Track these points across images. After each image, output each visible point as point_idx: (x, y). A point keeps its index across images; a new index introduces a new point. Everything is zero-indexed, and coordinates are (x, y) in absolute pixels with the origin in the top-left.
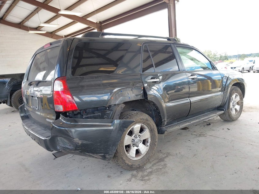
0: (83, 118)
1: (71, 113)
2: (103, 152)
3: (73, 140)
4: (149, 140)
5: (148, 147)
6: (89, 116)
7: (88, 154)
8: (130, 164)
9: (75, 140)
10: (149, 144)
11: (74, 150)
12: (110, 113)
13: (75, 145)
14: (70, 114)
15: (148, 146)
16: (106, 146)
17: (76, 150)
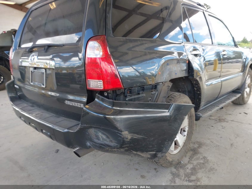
0: (127, 101)
1: (110, 93)
2: (155, 150)
3: (119, 133)
4: (187, 129)
5: (185, 137)
6: (133, 97)
7: (135, 153)
8: (171, 160)
9: (123, 133)
10: (186, 133)
11: (117, 148)
12: (155, 93)
13: (122, 141)
14: (110, 95)
15: (185, 135)
16: (160, 141)
17: (121, 147)
